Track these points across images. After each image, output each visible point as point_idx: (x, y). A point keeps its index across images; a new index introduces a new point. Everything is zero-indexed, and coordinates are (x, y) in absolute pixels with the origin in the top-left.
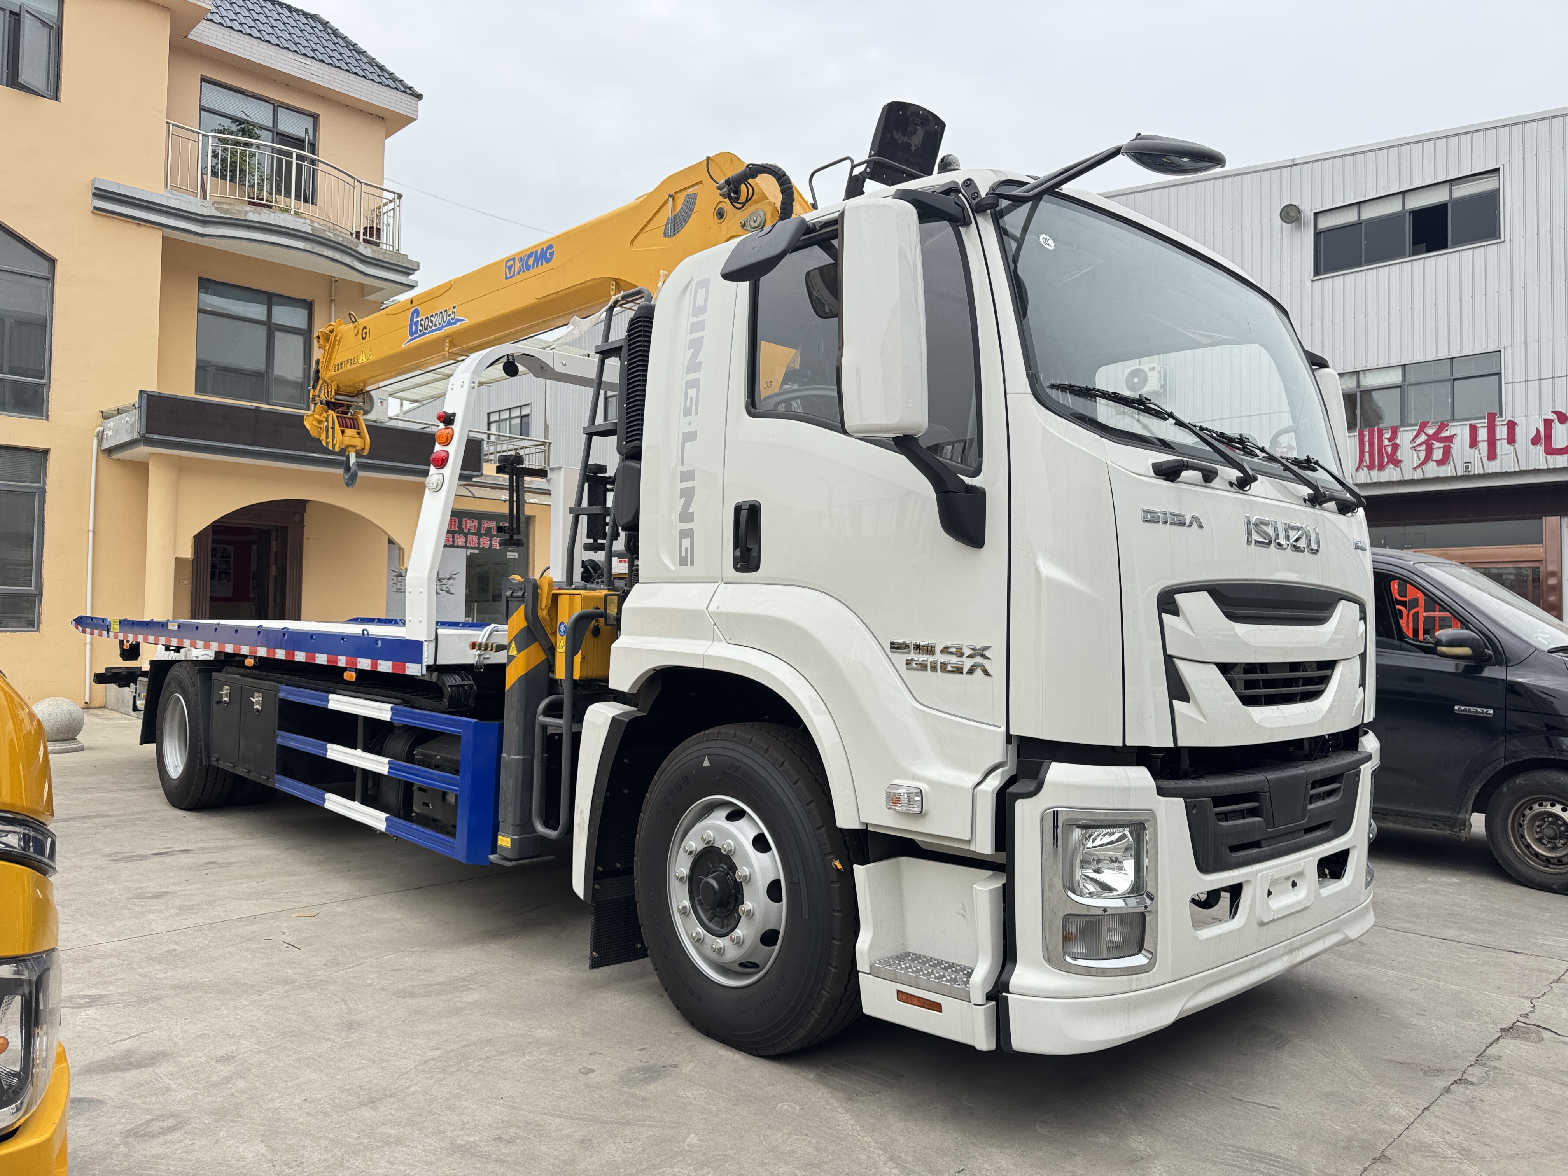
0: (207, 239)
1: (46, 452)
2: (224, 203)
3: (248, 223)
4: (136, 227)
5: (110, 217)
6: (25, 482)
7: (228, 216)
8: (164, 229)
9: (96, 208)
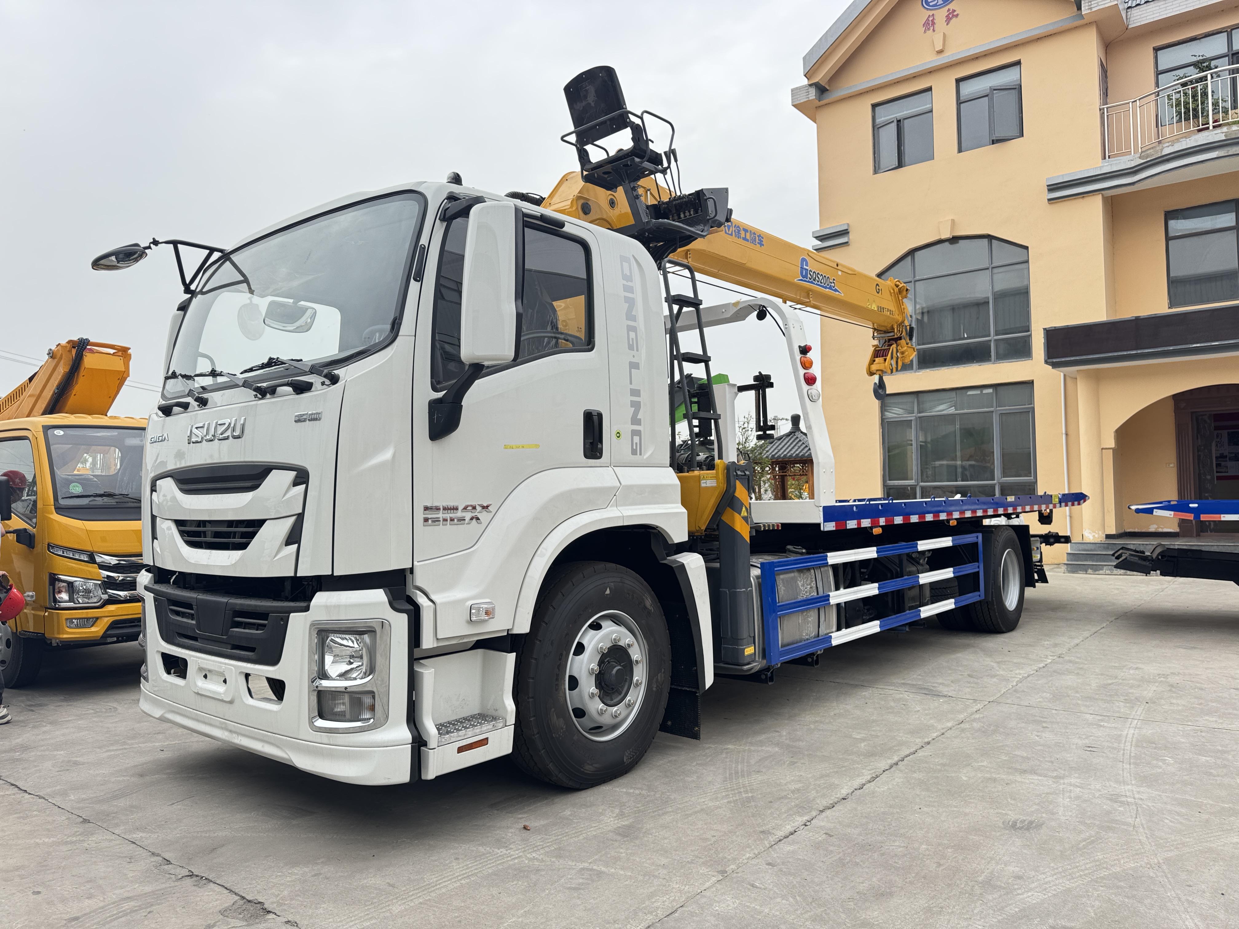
0: (1136, 185)
1: (1031, 383)
2: (1148, 150)
3: (1165, 158)
4: (1081, 200)
5: (1065, 201)
6: (1025, 405)
7: (1149, 159)
8: (1102, 192)
9: (1049, 200)
